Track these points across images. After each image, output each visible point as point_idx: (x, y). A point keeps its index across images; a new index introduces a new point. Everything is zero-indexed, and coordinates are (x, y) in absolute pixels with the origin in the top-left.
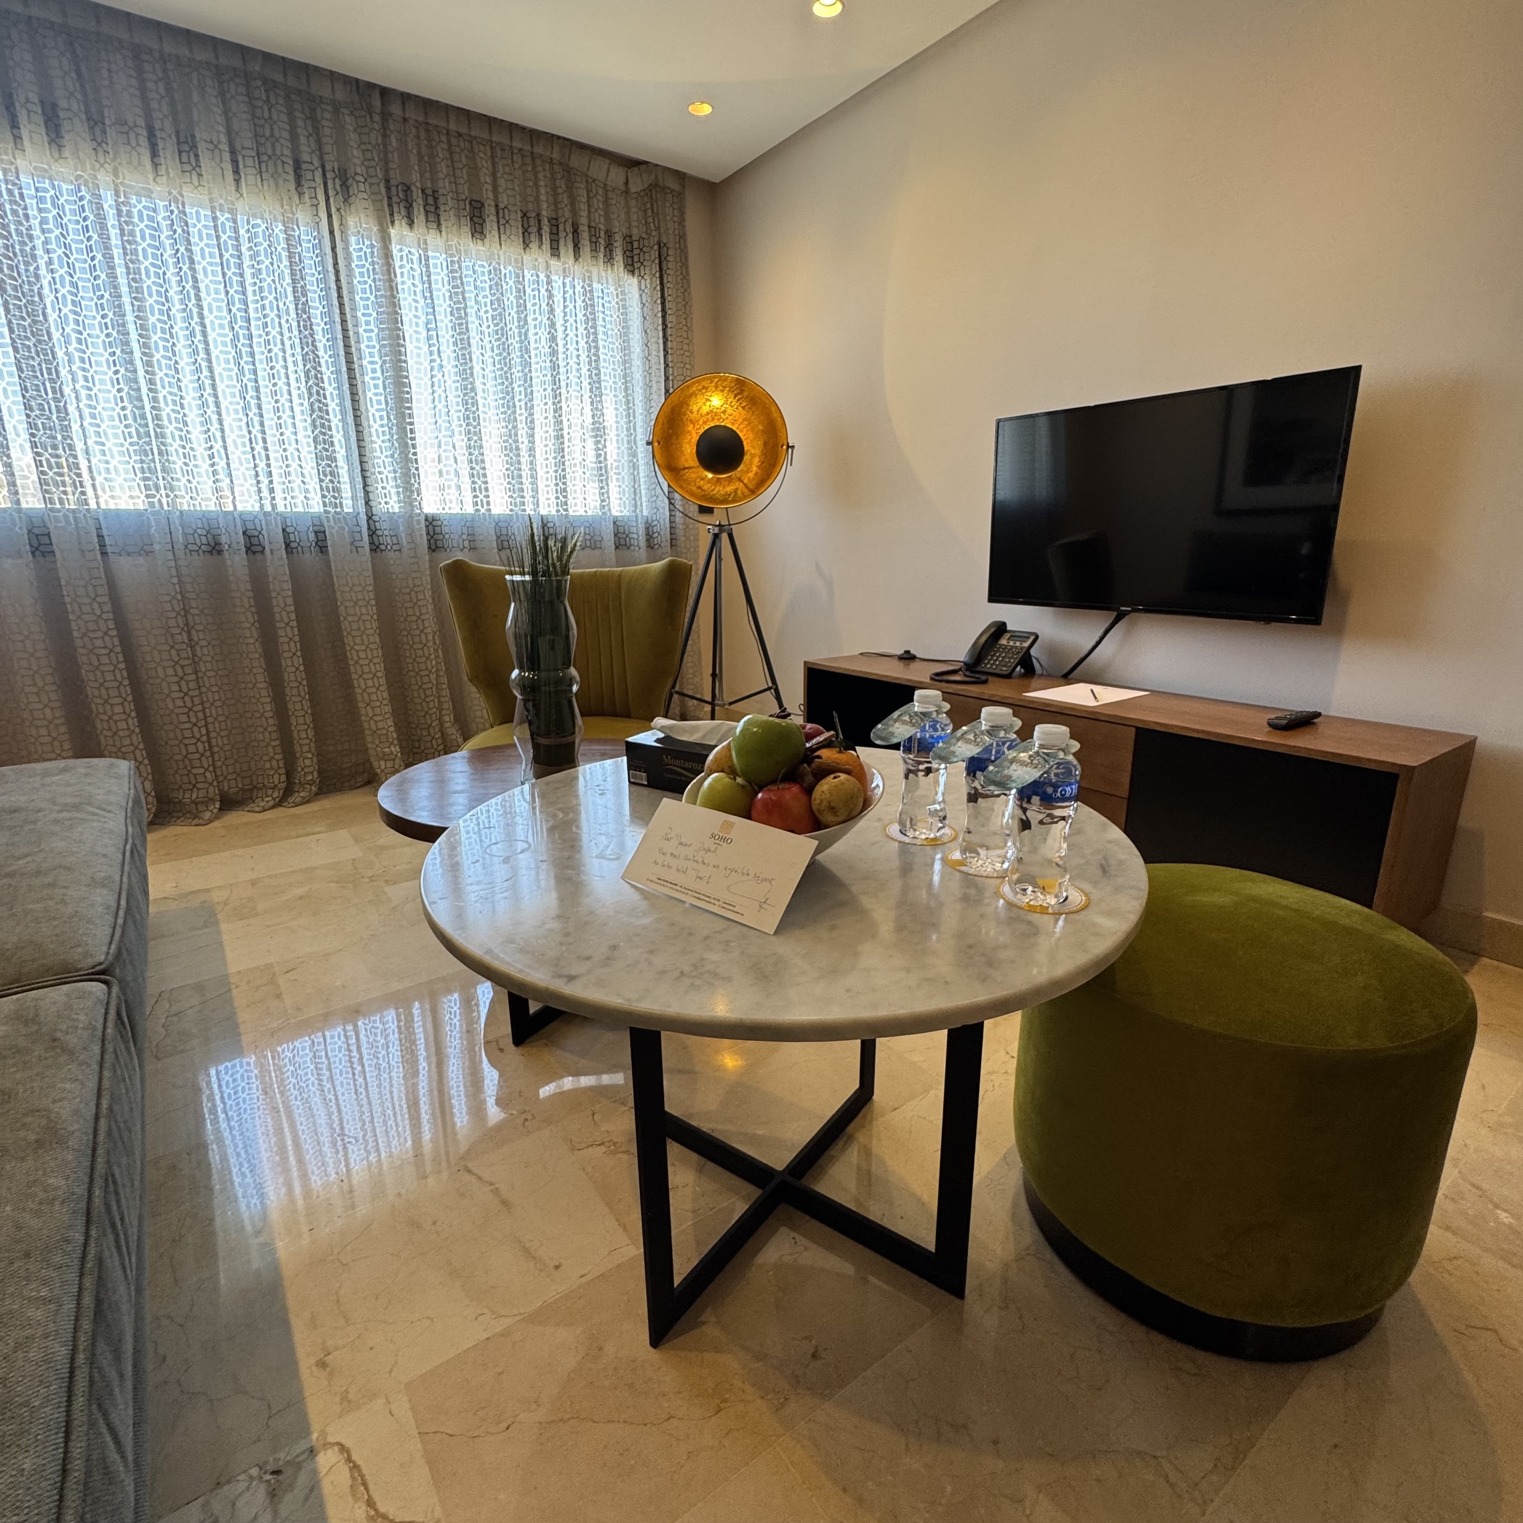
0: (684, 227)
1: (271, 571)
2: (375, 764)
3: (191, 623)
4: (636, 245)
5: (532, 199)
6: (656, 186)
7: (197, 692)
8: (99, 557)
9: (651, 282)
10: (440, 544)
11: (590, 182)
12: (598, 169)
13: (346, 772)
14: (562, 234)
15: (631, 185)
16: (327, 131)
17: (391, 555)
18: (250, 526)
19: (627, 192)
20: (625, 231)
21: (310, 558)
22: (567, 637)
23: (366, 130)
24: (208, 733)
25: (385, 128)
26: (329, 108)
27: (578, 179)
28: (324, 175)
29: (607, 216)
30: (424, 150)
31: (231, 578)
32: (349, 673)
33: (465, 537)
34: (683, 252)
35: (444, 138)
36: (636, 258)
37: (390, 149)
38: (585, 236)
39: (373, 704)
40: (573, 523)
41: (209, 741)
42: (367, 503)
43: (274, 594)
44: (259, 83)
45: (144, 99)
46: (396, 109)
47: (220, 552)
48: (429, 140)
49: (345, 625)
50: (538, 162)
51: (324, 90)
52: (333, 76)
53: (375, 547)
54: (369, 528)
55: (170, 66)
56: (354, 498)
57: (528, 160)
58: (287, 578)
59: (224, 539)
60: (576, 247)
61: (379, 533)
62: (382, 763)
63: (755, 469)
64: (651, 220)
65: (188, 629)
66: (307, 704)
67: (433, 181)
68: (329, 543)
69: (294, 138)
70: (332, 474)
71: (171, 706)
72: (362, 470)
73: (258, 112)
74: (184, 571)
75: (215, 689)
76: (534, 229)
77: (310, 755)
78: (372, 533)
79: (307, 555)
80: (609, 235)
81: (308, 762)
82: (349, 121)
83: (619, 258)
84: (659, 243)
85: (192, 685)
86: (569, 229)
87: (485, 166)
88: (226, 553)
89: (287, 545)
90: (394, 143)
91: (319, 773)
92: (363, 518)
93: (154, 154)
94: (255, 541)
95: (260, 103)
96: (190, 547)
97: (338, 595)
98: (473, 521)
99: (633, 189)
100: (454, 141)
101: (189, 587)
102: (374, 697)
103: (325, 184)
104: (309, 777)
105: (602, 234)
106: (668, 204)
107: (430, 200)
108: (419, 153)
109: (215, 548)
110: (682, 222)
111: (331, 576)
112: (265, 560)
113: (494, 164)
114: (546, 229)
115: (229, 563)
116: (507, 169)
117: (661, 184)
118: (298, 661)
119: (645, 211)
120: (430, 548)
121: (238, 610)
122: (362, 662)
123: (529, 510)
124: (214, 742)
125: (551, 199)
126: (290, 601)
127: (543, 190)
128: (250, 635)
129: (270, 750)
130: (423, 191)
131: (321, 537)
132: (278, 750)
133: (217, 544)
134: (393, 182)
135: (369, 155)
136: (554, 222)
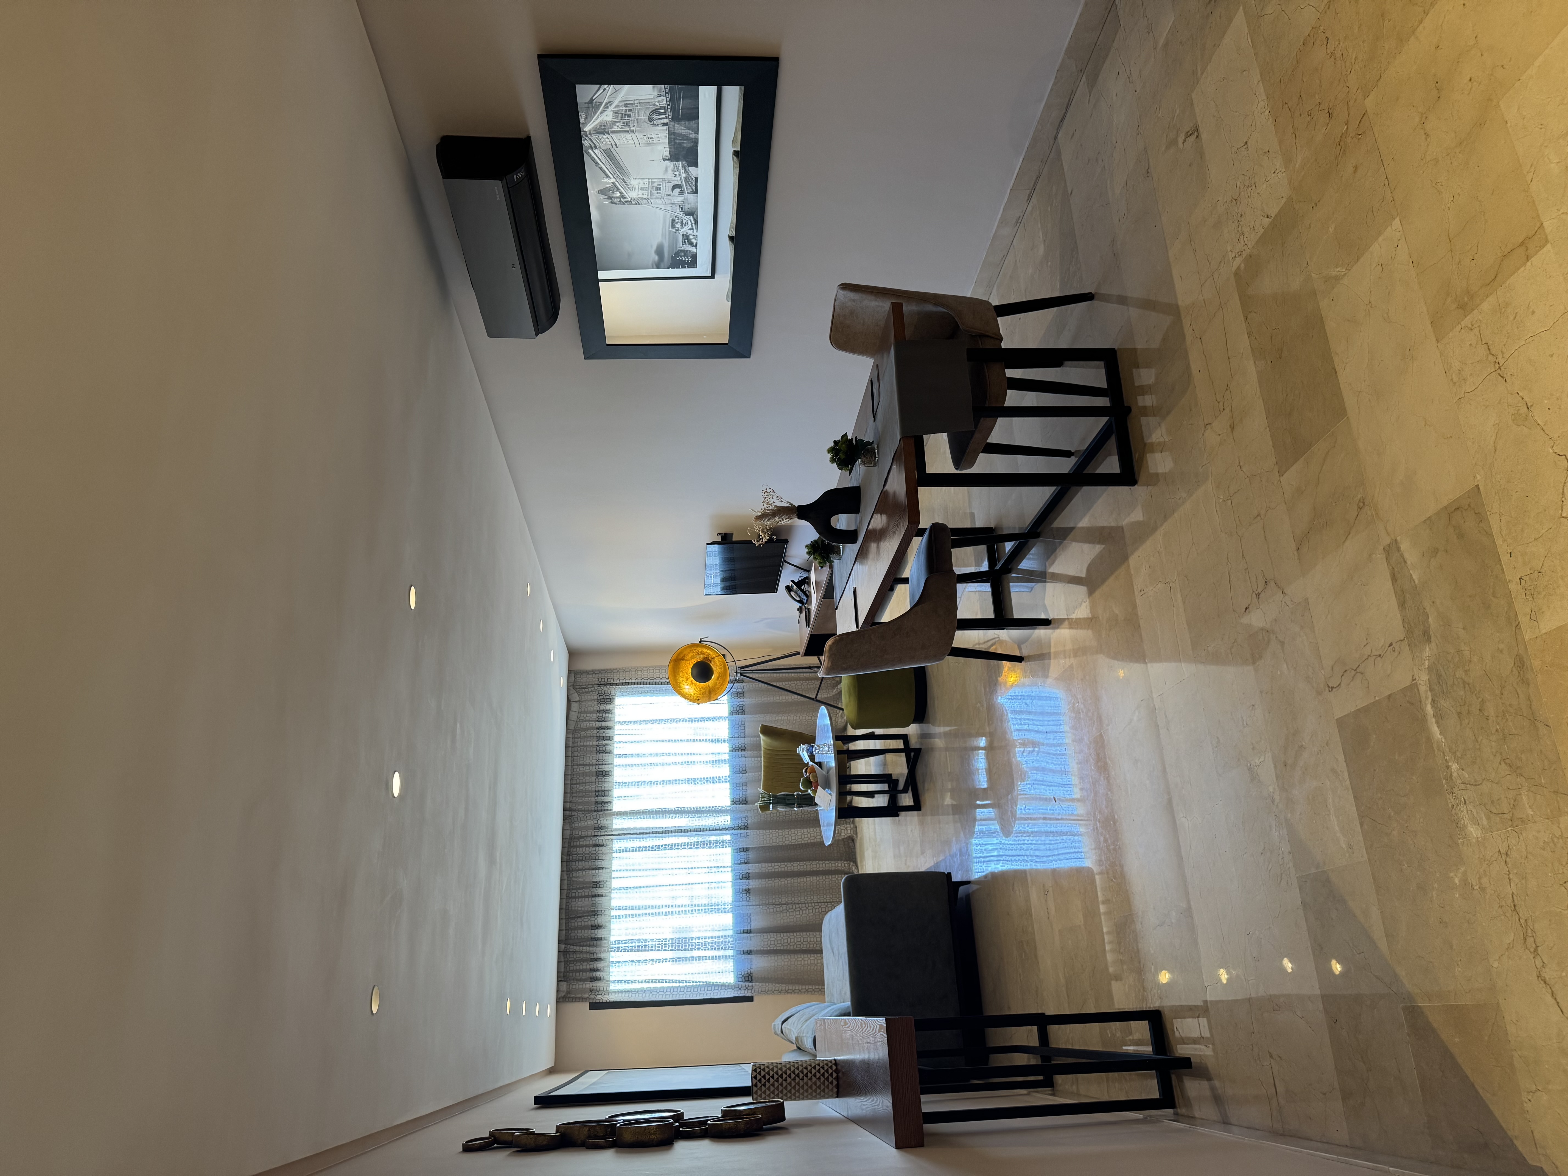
0: (589, 671)
1: (757, 871)
2: (843, 837)
3: (778, 903)
4: (602, 697)
5: (592, 748)
6: (573, 686)
7: (807, 905)
8: (751, 935)
9: (616, 691)
10: (744, 799)
11: (579, 720)
12: (574, 716)
13: (847, 850)
14: (604, 735)
15: (577, 700)
16: (583, 833)
17: (749, 821)
18: (738, 877)
19: (579, 701)
20: (596, 703)
21: (751, 855)
22: (787, 795)
23: (579, 818)
24: (823, 902)
25: (575, 810)
26: (574, 831)
27: (579, 726)
28: (601, 836)
29: (592, 712)
30: (581, 795)
31: (760, 886)
32: (802, 844)
33: (741, 788)
34: (600, 671)
35: (575, 786)
36: (608, 697)
37: (583, 809)
38: (604, 724)
39: (815, 835)
40: (732, 737)
41: (828, 903)
42: (727, 829)
43: (767, 871)
44: (571, 857)
45: (585, 897)
46: (568, 805)
47: (749, 890)
48: (576, 792)
49: (781, 844)
50: (576, 745)
51: (568, 832)
52: (563, 830)
53: (746, 827)
54: (738, 829)
55: (571, 887)
56: (726, 834)
57: (576, 749)
58: (760, 865)
59: (744, 888)
60: (607, 728)
61: (740, 825)
62: (842, 834)
63: (708, 651)
64: (590, 689)
65: (781, 904)
66: (814, 863)
67: (592, 792)
68: (745, 847)
69: (586, 846)
70: (717, 843)
71: (812, 914)
72: (713, 830)
73: (581, 858)
74: (757, 903)
75: (806, 898)
76: (604, 748)
77: (837, 864)
78: (740, 828)
79: (750, 856)
80: (599, 711)
81: (840, 865)
82: (577, 824)
83: (608, 707)
84: (599, 685)
85: (804, 905)
86: (602, 731)
87: (582, 769)
88: (750, 887)
89: (746, 863)
90: (581, 807)
91: (847, 861)
92: (733, 831)
93: (599, 896)
94: (744, 876)
95: (577, 857)
96: (748, 900)
97: (767, 845)
98: (734, 784)
99: (578, 699)
100: (575, 782)
101: (764, 902)
102: (812, 835)
103: (604, 835)
104: (846, 865)
105: (601, 715)
106: (582, 681)
107: (600, 793)
108: (582, 797)
109: (748, 891)
110: (588, 672)
111: (759, 847)
112: (752, 873)
113: (580, 765)
114: (604, 743)
115: (754, 887)
116: (581, 759)
117: (572, 684)
118: (795, 864)
119: (586, 692)
120: (746, 804)
121: (773, 885)
122: (797, 839)
123: (726, 757)
124: (828, 901)
125: (589, 739)
126: (770, 865)
127: (588, 743)
128: (783, 882)
129: (833, 879)
130: (597, 796)
131: (742, 850)
132: (833, 876)
133: (746, 890)
134: (596, 808)
135: (588, 818)
136: (598, 738)
